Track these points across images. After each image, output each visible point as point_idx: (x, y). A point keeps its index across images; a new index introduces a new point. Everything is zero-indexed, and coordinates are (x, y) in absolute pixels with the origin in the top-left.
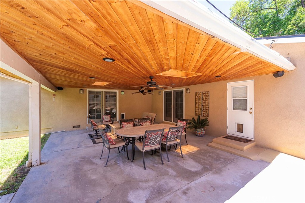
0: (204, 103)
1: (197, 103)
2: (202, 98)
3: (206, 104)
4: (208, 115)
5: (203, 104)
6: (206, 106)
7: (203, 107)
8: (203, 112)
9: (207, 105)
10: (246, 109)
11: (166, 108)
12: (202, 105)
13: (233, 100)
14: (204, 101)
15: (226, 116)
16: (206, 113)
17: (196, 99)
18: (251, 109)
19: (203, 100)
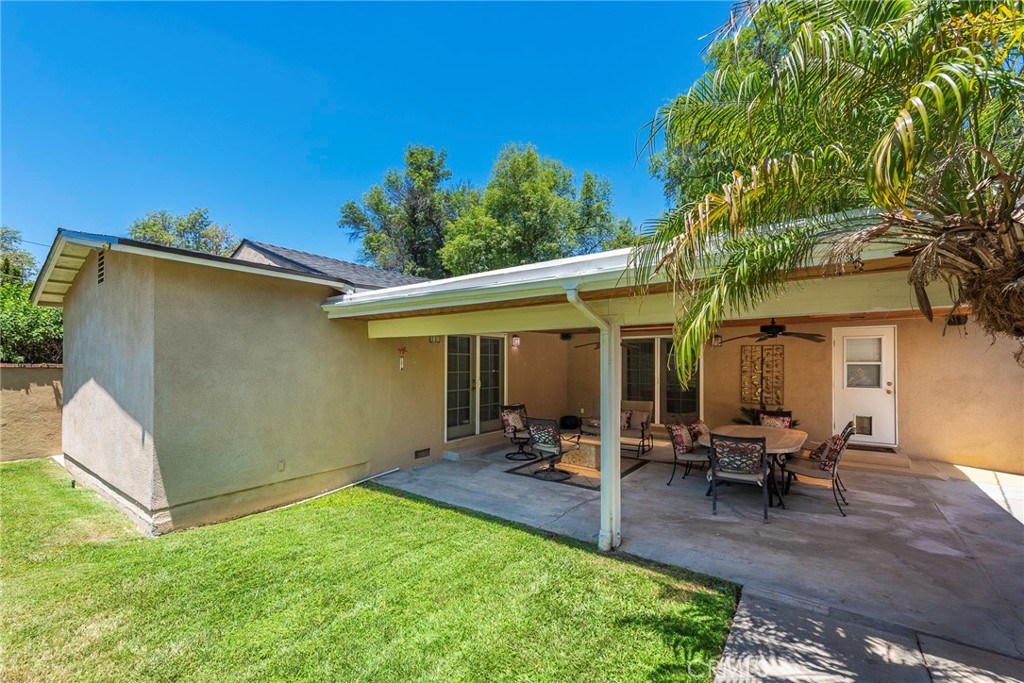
0: (768, 372)
1: (744, 372)
2: (763, 360)
3: (775, 374)
4: (780, 401)
5: (765, 375)
6: (775, 380)
7: (764, 381)
8: (765, 395)
9: (777, 377)
10: (878, 385)
11: (629, 387)
12: (762, 378)
13: (848, 365)
14: (767, 366)
15: (831, 402)
16: (774, 396)
17: (742, 362)
18: (889, 384)
19: (764, 366)
